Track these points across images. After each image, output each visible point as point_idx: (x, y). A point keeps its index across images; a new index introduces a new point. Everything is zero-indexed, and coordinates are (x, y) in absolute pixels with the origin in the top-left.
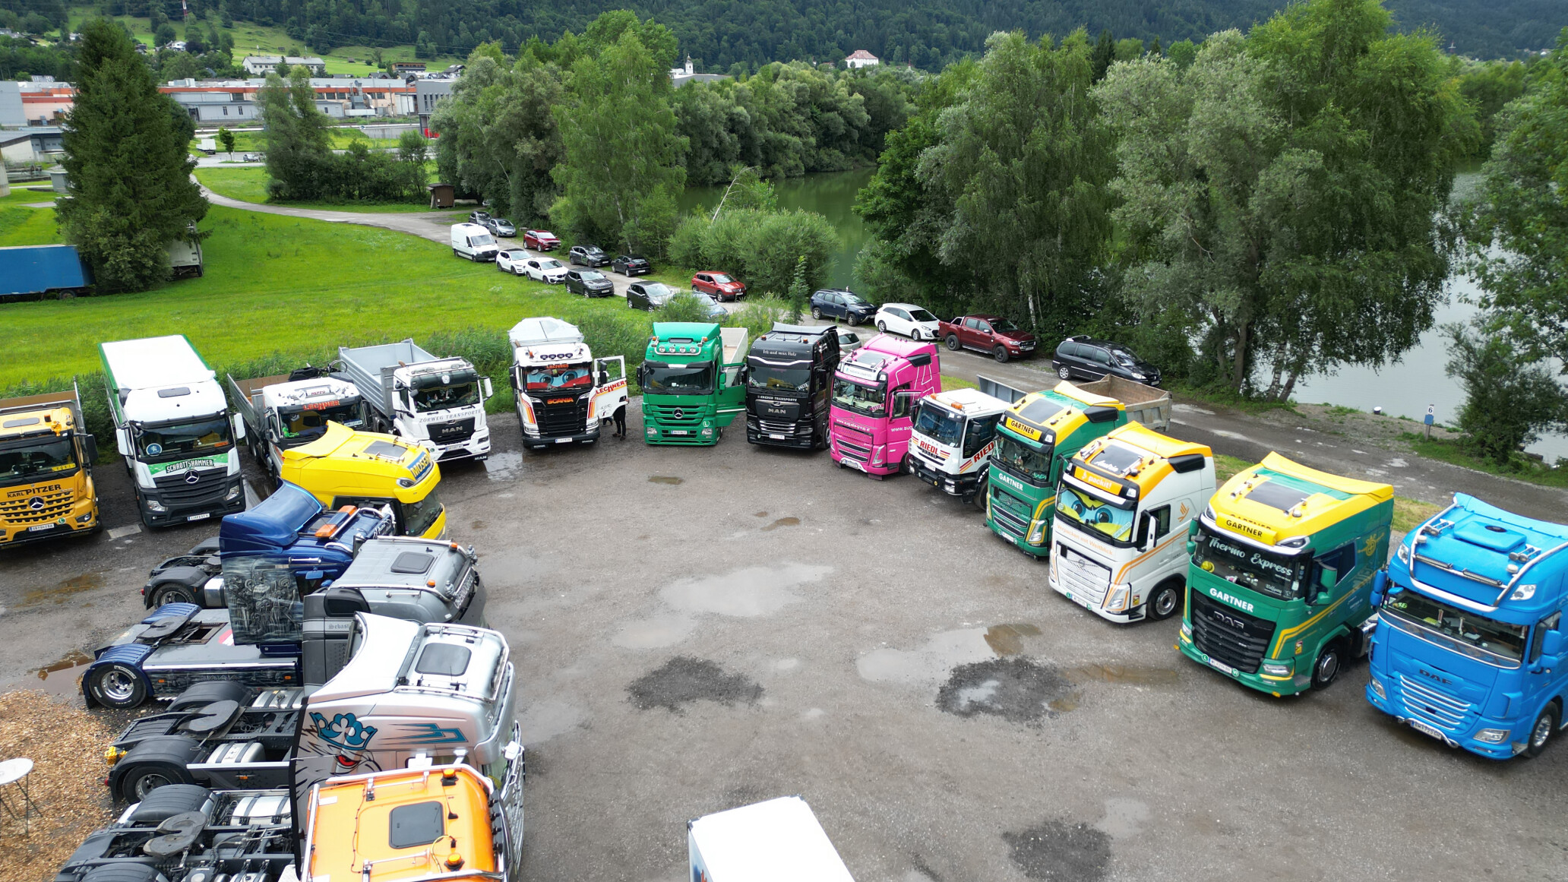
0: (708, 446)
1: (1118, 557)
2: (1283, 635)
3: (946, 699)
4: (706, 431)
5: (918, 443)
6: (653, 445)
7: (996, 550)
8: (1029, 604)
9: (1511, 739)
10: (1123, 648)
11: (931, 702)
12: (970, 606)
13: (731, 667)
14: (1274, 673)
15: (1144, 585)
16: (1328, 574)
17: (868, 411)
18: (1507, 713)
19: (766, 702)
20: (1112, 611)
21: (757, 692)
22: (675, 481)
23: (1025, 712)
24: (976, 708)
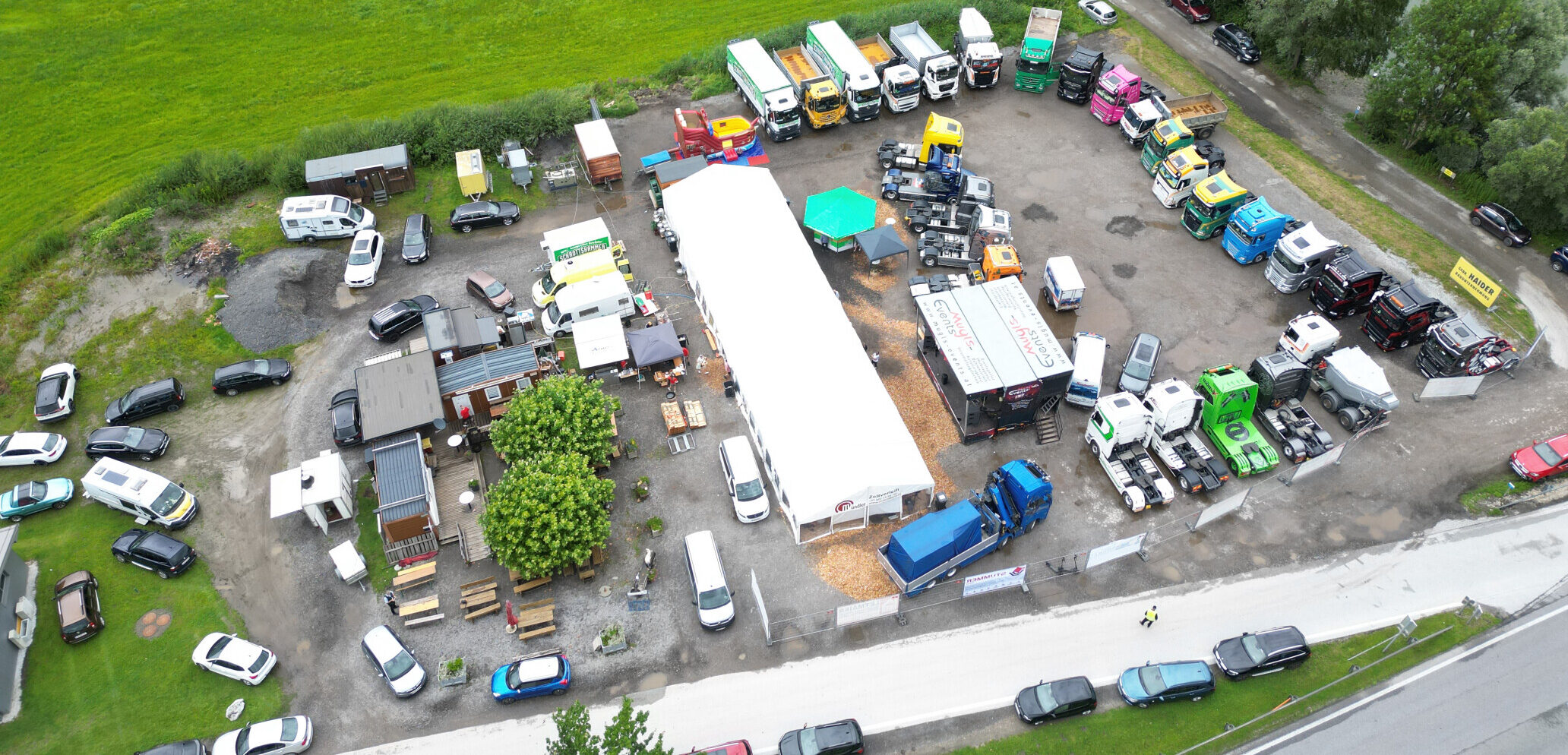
0: (1040, 93)
1: (1171, 191)
2: (1203, 225)
3: (1108, 228)
4: (1041, 87)
5: (1124, 121)
6: (1017, 90)
7: (1140, 171)
8: (1143, 196)
9: (1246, 260)
10: (1166, 217)
11: (1104, 227)
12: (1125, 195)
13: (1050, 209)
14: (1200, 233)
15: (1177, 199)
16: (1218, 213)
17: (1108, 101)
18: (1246, 255)
19: (1059, 222)
20: (1167, 205)
21: (1056, 218)
22: (1027, 115)
23: (1129, 234)
24: (1116, 231)
